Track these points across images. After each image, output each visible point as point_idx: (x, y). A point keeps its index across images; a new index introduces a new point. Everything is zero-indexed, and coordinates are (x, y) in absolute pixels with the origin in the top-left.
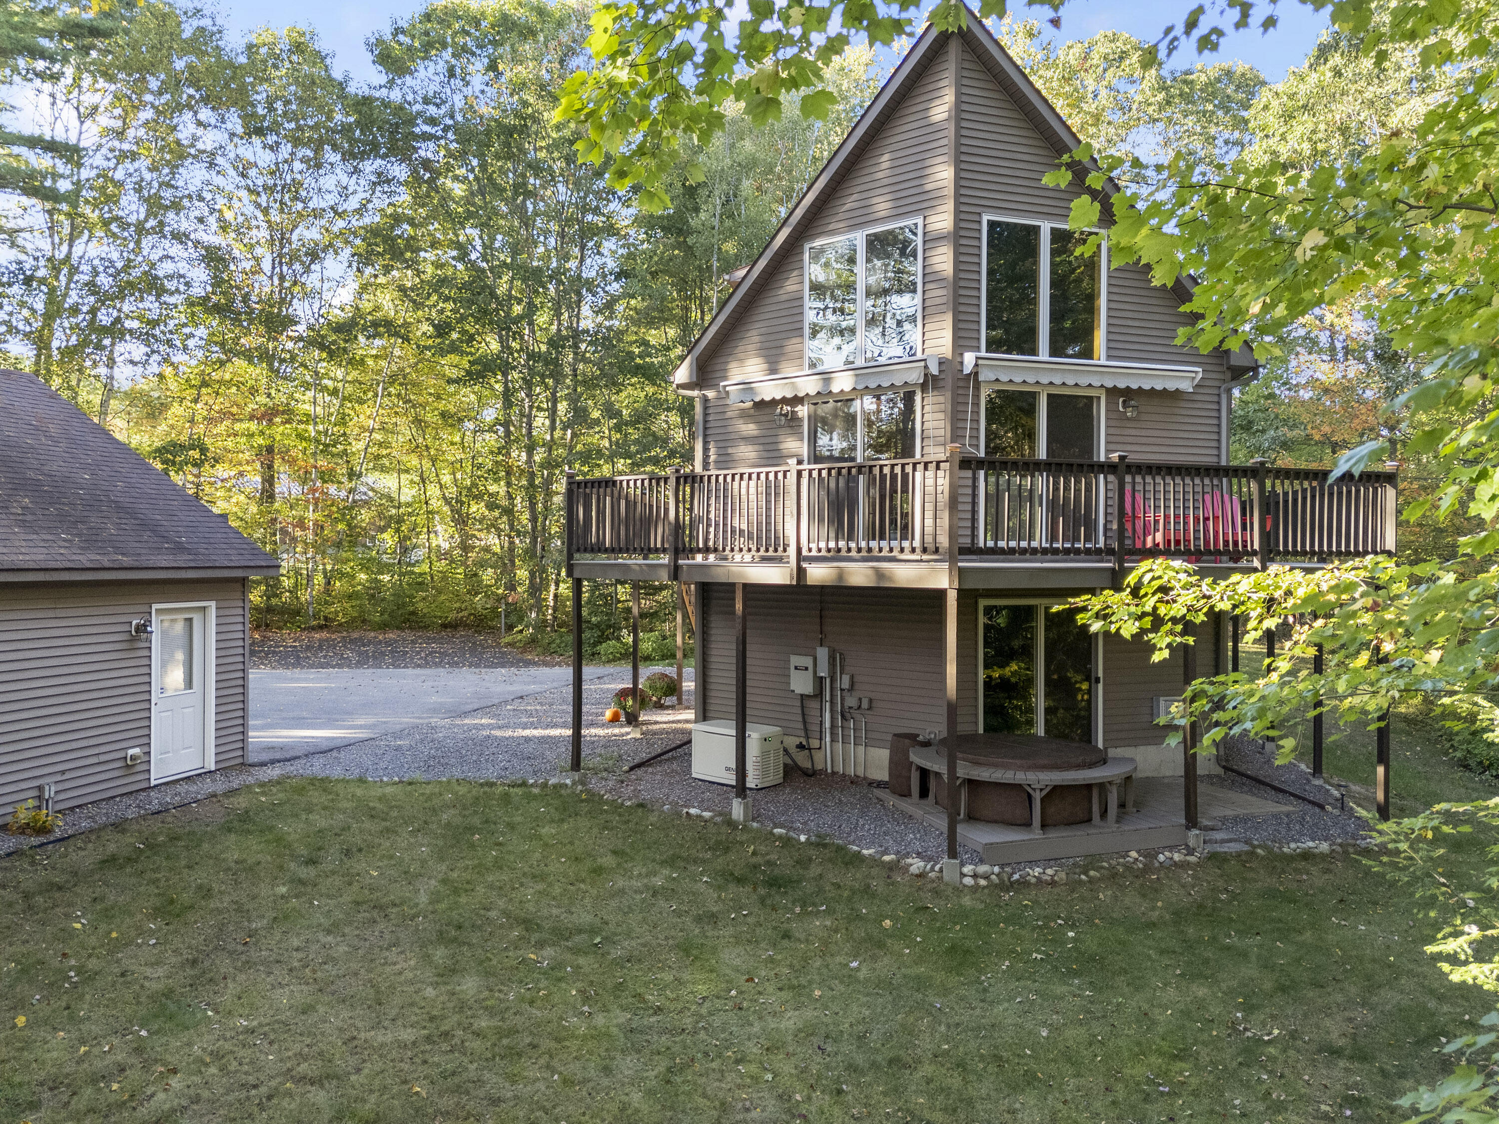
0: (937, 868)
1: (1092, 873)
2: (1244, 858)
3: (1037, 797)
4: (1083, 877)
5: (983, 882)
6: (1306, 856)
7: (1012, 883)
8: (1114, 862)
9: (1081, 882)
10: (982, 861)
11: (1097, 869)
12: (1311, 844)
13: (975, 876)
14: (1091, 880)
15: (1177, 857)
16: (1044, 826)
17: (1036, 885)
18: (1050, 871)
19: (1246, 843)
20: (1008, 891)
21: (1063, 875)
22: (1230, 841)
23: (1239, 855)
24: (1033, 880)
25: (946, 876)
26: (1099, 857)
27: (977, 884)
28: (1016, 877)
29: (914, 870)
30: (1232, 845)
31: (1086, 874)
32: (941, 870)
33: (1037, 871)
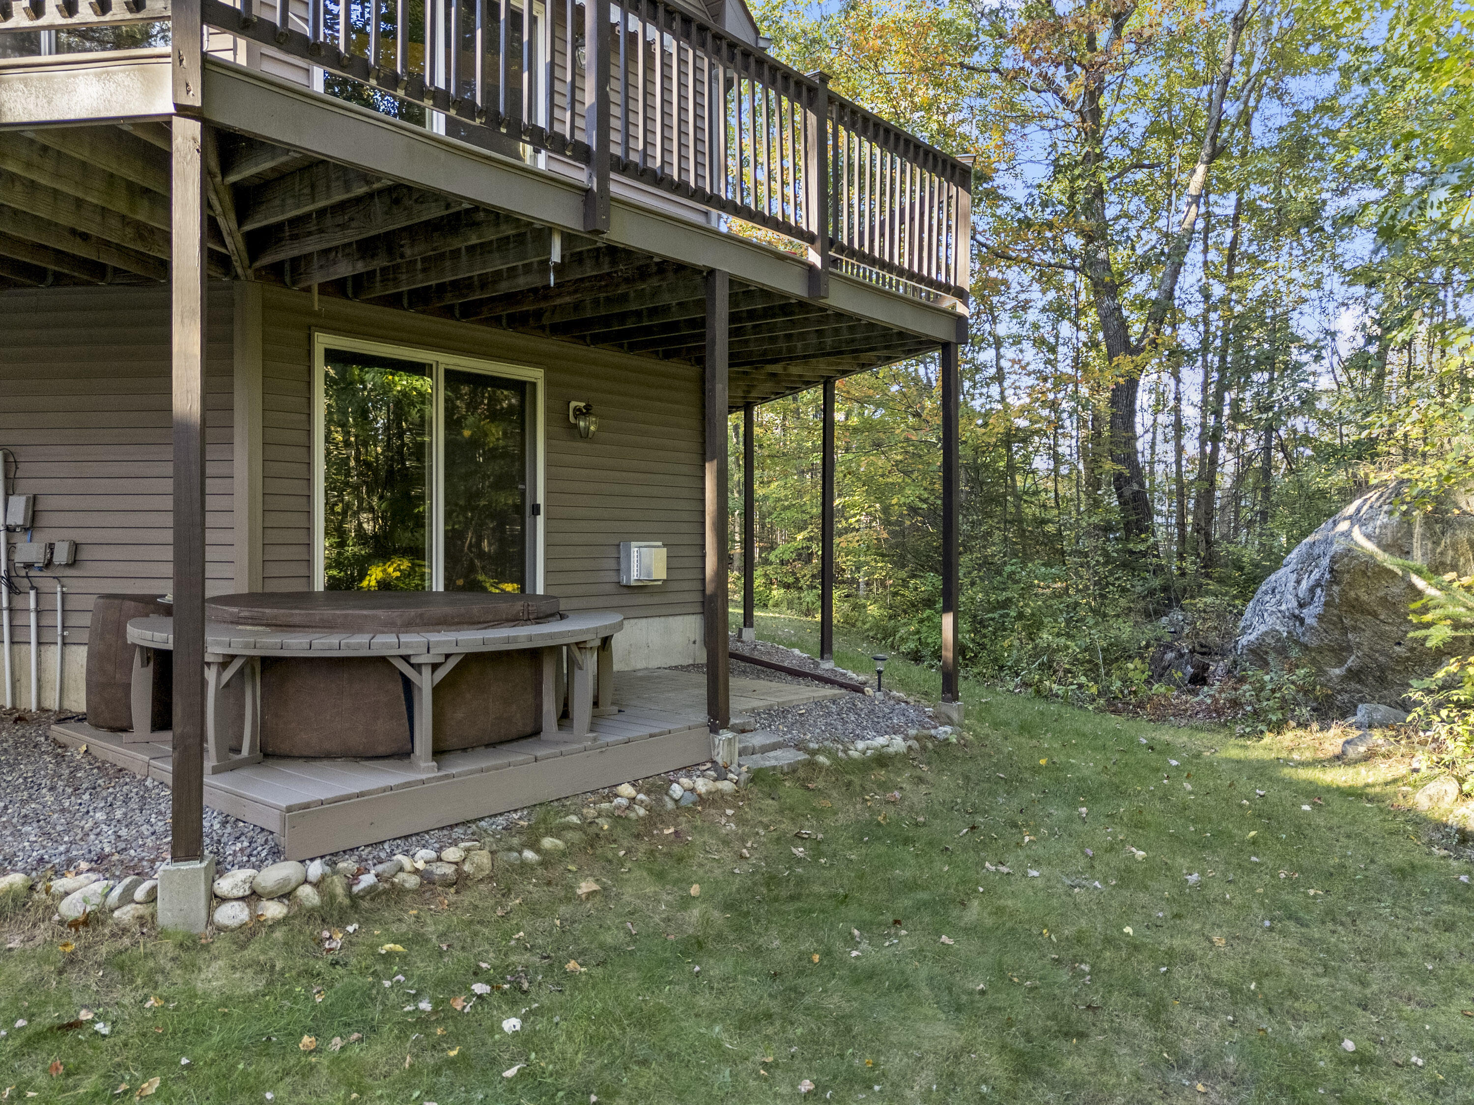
0: (140, 894)
1: (548, 842)
2: (801, 773)
3: (425, 683)
4: (529, 855)
5: (273, 910)
6: (882, 760)
7: (355, 899)
8: (590, 812)
9: (524, 867)
10: (277, 854)
11: (556, 832)
12: (881, 741)
13: (253, 896)
14: (547, 860)
15: (702, 785)
16: (439, 753)
17: (418, 892)
18: (452, 854)
19: (798, 747)
20: (342, 923)
21: (483, 858)
22: (774, 747)
23: (793, 769)
24: (412, 882)
25: (166, 914)
26: (561, 804)
27: (257, 919)
28: (367, 880)
29: (71, 908)
30: (778, 753)
31: (534, 845)
32: (152, 897)
33: (424, 854)
